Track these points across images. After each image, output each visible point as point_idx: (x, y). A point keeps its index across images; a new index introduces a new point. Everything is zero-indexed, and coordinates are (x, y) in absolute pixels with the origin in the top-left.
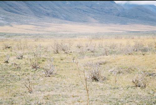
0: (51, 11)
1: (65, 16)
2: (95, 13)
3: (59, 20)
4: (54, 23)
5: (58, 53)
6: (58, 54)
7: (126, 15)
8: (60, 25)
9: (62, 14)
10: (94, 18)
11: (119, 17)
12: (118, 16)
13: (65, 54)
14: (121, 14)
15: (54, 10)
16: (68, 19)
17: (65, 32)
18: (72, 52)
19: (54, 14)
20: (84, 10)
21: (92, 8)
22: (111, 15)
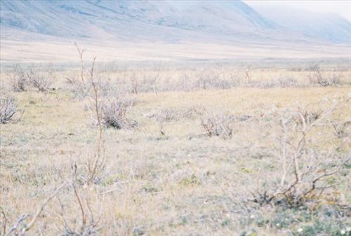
0: (6, 12)
1: (38, 23)
2: (107, 17)
3: (25, 33)
4: (13, 40)
5: (23, 90)
6: (23, 93)
7: (177, 23)
8: (28, 45)
9: (32, 20)
10: (104, 28)
11: (160, 26)
12: (160, 24)
13: (40, 92)
14: (165, 20)
15: (12, 10)
16: (44, 30)
17: (39, 59)
18: (56, 88)
19: (14, 20)
20: (83, 11)
21: (101, 7)
22: (143, 21)
